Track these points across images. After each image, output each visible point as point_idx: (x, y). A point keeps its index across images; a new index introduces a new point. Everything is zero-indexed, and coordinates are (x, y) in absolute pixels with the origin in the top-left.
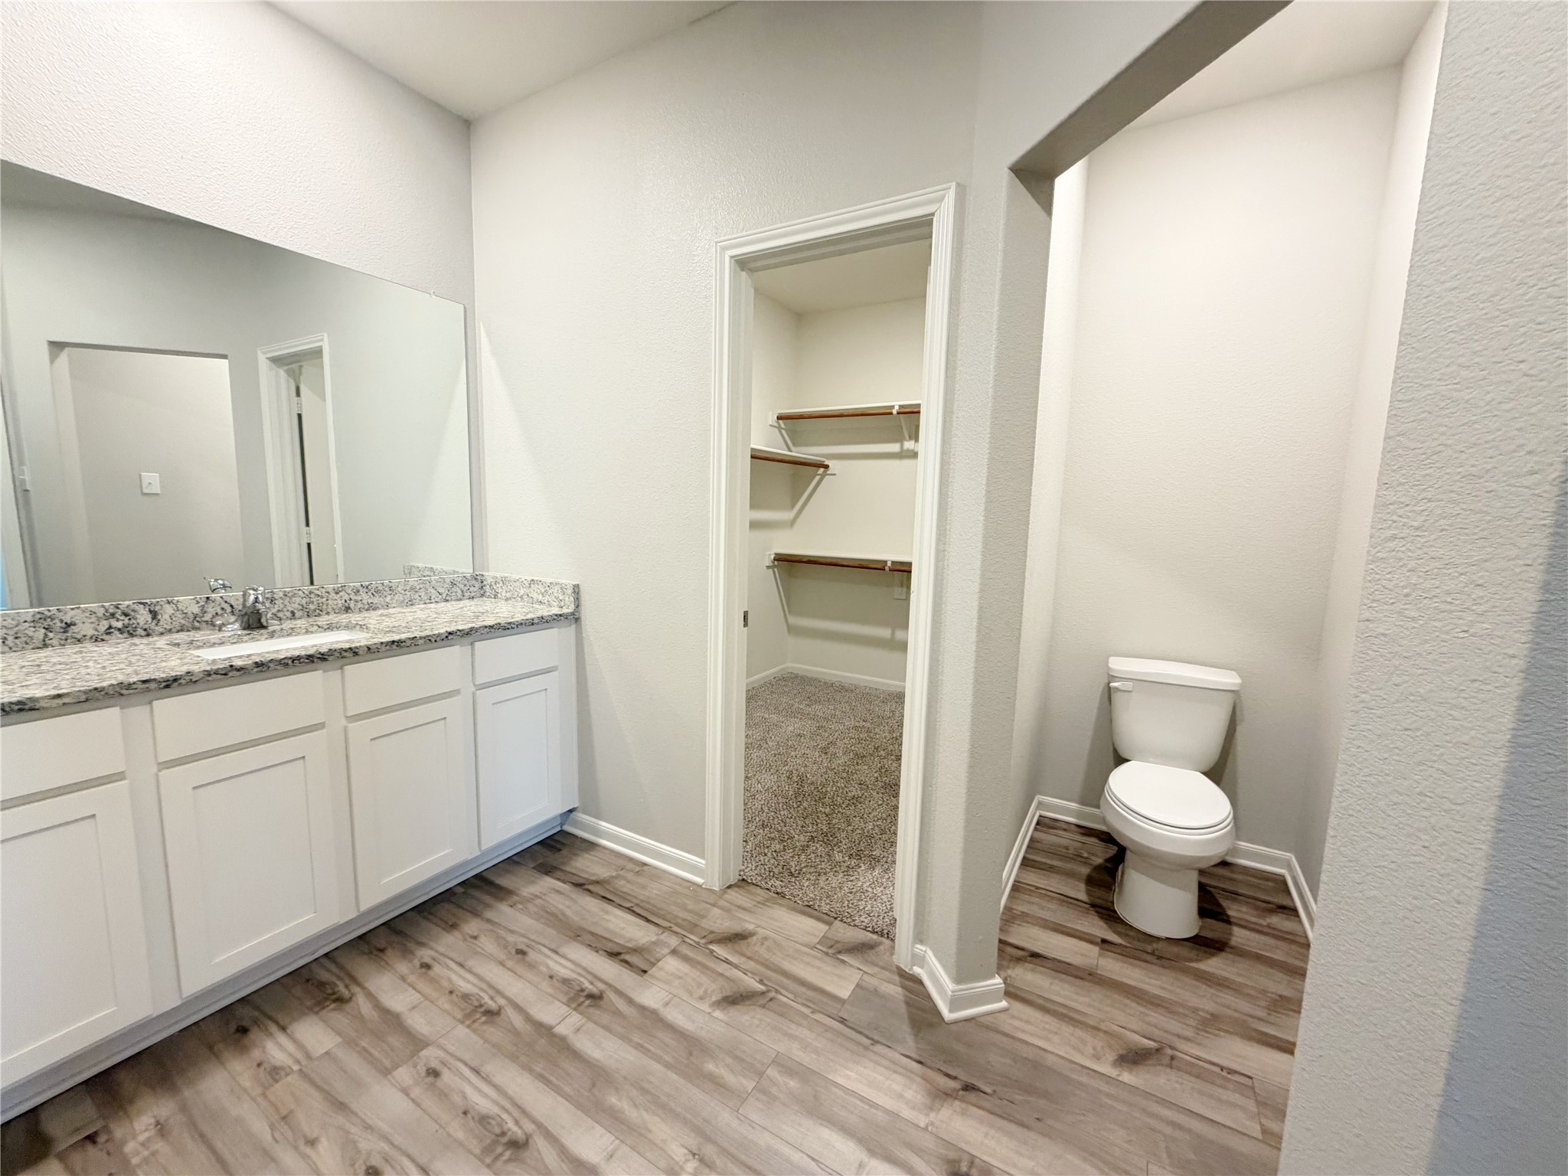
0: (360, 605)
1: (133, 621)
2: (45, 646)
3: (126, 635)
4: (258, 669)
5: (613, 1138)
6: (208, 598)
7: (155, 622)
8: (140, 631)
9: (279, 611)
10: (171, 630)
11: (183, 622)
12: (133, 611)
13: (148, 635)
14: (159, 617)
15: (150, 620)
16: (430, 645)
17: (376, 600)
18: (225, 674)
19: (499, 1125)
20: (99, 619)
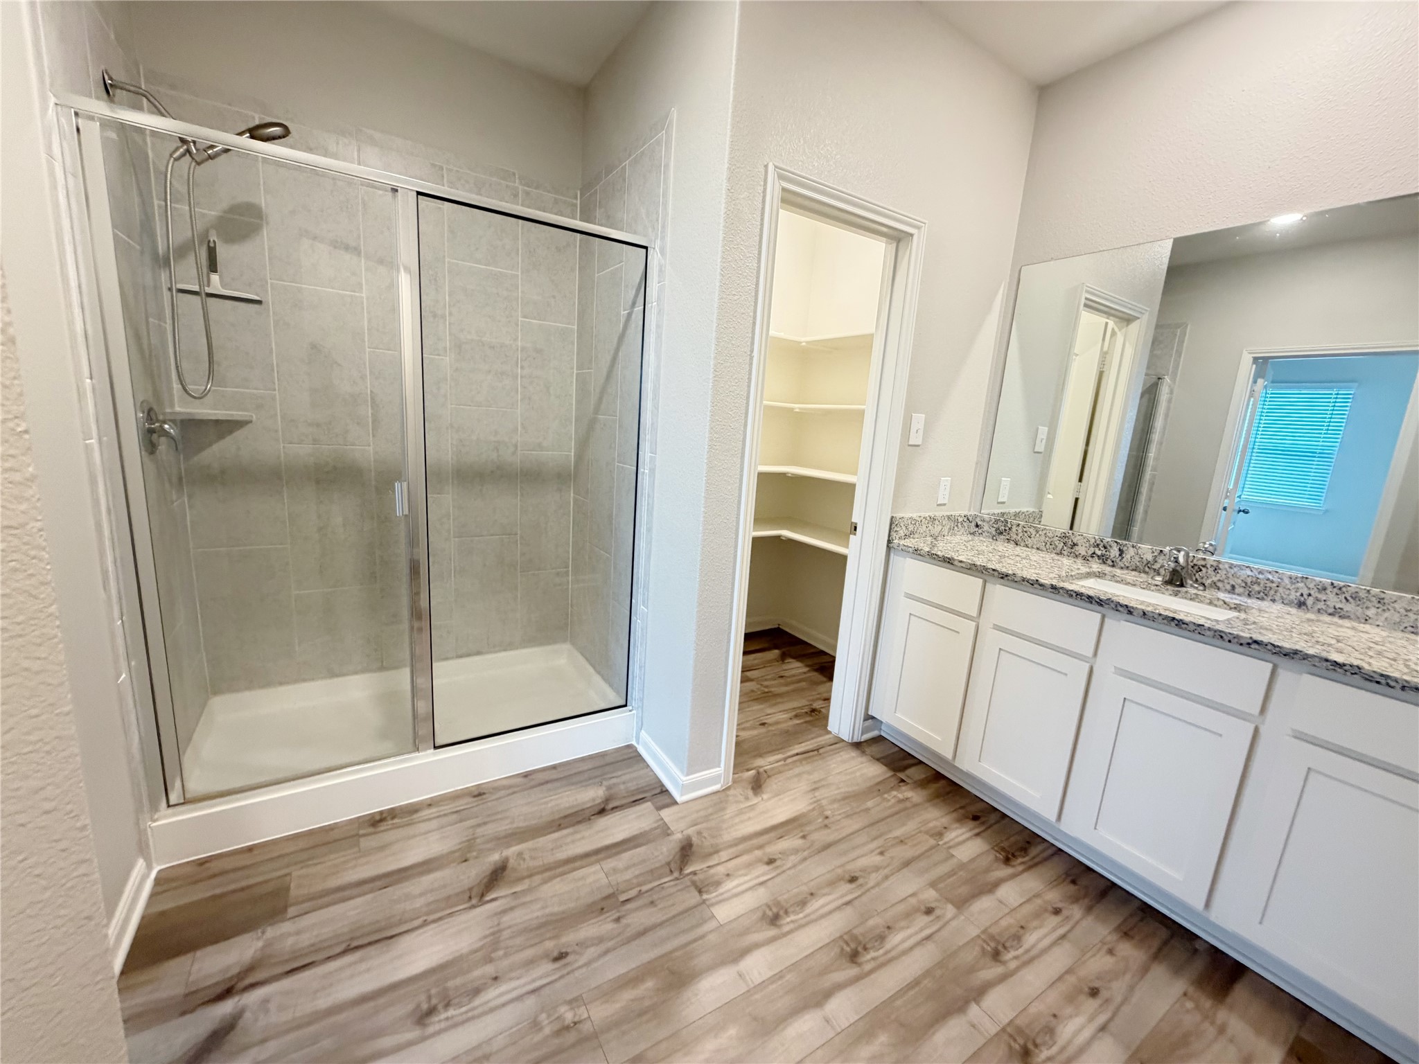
0: (1321, 605)
1: (1108, 553)
2: (1061, 553)
3: (1101, 561)
4: (1051, 590)
5: (843, 1027)
6: (1161, 551)
7: (1120, 558)
8: (1109, 562)
9: (1219, 580)
10: (1128, 567)
11: (1138, 564)
12: (1110, 546)
13: (1113, 566)
14: (1124, 556)
15: (1117, 555)
16: (1219, 642)
17: (1348, 607)
18: (1032, 585)
19: (874, 947)
20: (1090, 546)
